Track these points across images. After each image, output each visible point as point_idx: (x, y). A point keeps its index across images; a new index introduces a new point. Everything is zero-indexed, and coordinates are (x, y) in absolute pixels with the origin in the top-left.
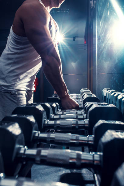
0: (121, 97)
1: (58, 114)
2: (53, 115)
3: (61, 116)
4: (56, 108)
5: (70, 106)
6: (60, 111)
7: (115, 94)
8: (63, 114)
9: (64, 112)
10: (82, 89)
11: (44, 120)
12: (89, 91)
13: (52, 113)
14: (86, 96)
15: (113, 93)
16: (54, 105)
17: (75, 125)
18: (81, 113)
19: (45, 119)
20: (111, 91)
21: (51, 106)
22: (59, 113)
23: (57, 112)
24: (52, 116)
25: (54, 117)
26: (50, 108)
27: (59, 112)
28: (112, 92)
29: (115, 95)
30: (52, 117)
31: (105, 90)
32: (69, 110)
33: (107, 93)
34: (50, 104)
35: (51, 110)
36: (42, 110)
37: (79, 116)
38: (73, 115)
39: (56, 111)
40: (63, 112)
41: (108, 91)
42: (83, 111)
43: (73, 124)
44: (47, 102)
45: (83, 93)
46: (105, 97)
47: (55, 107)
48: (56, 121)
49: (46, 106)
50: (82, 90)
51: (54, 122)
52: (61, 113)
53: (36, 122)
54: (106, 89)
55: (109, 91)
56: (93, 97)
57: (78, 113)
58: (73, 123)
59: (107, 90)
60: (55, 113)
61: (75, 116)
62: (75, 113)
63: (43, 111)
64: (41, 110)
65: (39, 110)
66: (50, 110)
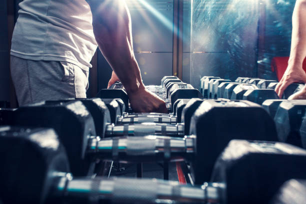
0: (241, 90)
1: (122, 124)
2: (111, 124)
3: (130, 127)
4: (118, 110)
5: (149, 105)
6: (126, 116)
7: (226, 85)
8: (132, 123)
9: (135, 119)
10: (166, 77)
11: (88, 137)
12: (178, 79)
13: (110, 120)
14: (175, 88)
15: (223, 84)
16: (114, 104)
17: (162, 150)
18: (168, 120)
19: (91, 135)
20: (217, 80)
21: (108, 105)
22: (125, 120)
23: (121, 119)
24: (110, 126)
25: (113, 128)
26: (104, 110)
27: (125, 118)
28: (220, 82)
29: (228, 87)
30: (110, 129)
31: (205, 78)
32: (143, 114)
33: (209, 84)
34: (105, 102)
35: (107, 115)
36: (83, 115)
37: (167, 127)
38: (155, 124)
39: (118, 116)
40: (132, 118)
41: (212, 80)
42: (172, 116)
43: (157, 148)
44: (97, 97)
45: (167, 83)
46: (206, 91)
47: (117, 108)
48: (118, 139)
49: (95, 105)
50: (165, 79)
51: (113, 143)
52: (129, 120)
53: (59, 147)
54: (208, 77)
55: (214, 81)
56: (188, 89)
57: (163, 120)
58: (157, 144)
59: (210, 79)
60: (116, 120)
61: (159, 127)
62: (157, 120)
63: (86, 118)
64: (80, 115)
65: (75, 114)
66: (104, 113)
